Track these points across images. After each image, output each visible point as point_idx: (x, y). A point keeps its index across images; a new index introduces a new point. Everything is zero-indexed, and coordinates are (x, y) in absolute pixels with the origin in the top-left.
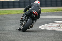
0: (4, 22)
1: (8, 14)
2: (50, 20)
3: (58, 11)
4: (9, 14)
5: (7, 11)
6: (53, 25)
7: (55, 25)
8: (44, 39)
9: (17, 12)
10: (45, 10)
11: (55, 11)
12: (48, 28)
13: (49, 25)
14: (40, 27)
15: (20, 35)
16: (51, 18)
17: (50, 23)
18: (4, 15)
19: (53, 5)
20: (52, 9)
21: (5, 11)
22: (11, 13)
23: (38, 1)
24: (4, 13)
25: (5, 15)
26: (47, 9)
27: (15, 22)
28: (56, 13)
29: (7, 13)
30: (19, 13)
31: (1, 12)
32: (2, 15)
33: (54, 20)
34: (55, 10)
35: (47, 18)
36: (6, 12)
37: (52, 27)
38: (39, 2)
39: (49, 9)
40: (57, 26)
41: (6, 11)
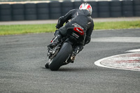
0: (16, 52)
1: (23, 34)
2: (120, 47)
3: (137, 25)
4: (27, 33)
5: (23, 25)
6: (126, 59)
7: (132, 58)
8: (107, 90)
9: (45, 30)
10: (109, 23)
11: (131, 27)
12: (115, 66)
13: (117, 59)
14: (97, 63)
15: (52, 81)
16: (122, 43)
17: (119, 53)
18: (15, 35)
19: (126, 12)
20: (125, 23)
21: (18, 27)
22: (32, 31)
23: (88, 5)
24: (16, 32)
25: (18, 35)
26: (112, 22)
27: (39, 52)
28: (134, 30)
29: (23, 31)
30: (48, 30)
31: (9, 28)
32: (11, 35)
33: (128, 47)
34: (131, 25)
35: (113, 43)
36: (20, 28)
37: (124, 64)
38: (88, 7)
39: (117, 23)
40: (136, 60)
41: (19, 25)
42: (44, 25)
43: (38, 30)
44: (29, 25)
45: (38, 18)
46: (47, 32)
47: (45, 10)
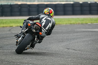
42: (69, 19)
43: (65, 22)
44: (58, 19)
45: (65, 14)
46: (71, 24)
47: (70, 9)
